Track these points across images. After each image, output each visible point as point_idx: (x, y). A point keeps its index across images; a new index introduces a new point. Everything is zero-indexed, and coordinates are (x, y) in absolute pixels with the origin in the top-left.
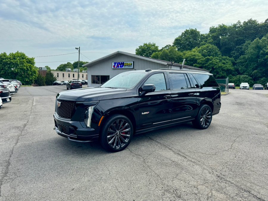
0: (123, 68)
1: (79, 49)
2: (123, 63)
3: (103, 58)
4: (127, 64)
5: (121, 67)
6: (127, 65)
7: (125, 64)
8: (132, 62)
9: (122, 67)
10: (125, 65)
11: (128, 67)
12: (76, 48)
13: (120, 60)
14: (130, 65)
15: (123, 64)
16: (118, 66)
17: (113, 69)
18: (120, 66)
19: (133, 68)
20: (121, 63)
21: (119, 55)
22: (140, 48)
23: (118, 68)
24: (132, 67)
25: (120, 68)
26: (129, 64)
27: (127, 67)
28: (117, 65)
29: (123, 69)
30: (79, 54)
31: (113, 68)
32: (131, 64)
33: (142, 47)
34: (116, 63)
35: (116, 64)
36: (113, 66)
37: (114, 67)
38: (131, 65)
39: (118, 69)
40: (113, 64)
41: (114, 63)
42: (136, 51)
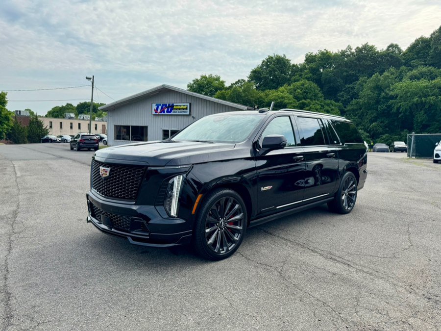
0: (172, 113)
1: (92, 80)
2: (173, 106)
4: (179, 107)
5: (167, 112)
6: (180, 109)
7: (175, 107)
8: (188, 105)
9: (170, 112)
10: (176, 109)
11: (180, 112)
12: (87, 78)
14: (183, 109)
15: (171, 107)
16: (163, 111)
17: (154, 115)
18: (166, 110)
19: (190, 114)
20: (169, 105)
21: (164, 91)
23: (162, 113)
24: (188, 113)
25: (166, 113)
26: (182, 107)
27: (178, 113)
28: (162, 108)
29: (172, 115)
30: (93, 87)
31: (154, 112)
32: (185, 107)
34: (160, 105)
35: (160, 107)
36: (155, 110)
37: (156, 113)
38: (187, 109)
39: (162, 115)
40: (154, 107)
41: (155, 104)
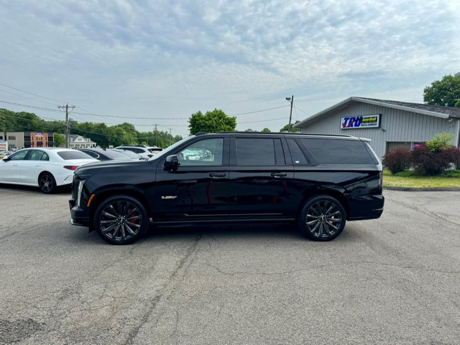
0: (360, 127)
1: (291, 100)
2: (362, 118)
3: (325, 110)
4: (367, 120)
5: (356, 125)
6: (369, 122)
7: (363, 120)
8: (378, 116)
9: (359, 125)
10: (365, 122)
11: (369, 125)
12: (287, 99)
13: (356, 114)
14: (372, 121)
15: (360, 120)
16: (351, 125)
17: (342, 129)
18: (354, 124)
19: (380, 127)
20: (358, 118)
21: (352, 103)
22: (434, 87)
23: (350, 127)
24: (377, 126)
25: (354, 127)
26: (371, 119)
27: (367, 126)
28: (350, 122)
29: (360, 129)
30: (292, 107)
31: (342, 127)
32: (375, 119)
33: (438, 82)
34: (349, 119)
35: (348, 121)
36: (343, 124)
37: (344, 127)
38: (376, 121)
39: (351, 129)
40: (343, 121)
41: (344, 118)
42: (425, 92)
